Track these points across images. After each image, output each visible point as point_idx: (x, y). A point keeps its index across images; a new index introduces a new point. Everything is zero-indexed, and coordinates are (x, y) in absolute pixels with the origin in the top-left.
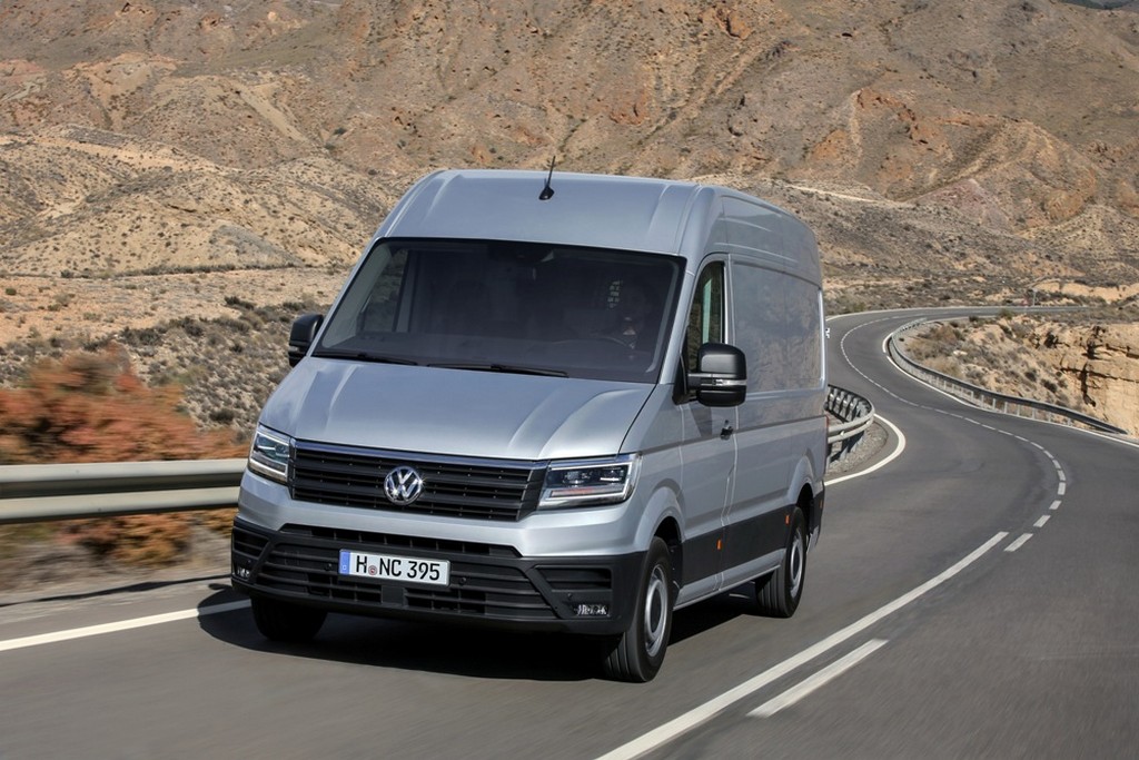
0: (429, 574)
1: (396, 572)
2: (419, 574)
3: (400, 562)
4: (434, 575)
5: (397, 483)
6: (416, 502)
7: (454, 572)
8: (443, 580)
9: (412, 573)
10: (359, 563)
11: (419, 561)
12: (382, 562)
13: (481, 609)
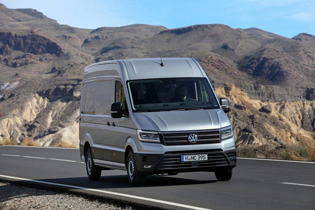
0: (203, 158)
1: (195, 159)
2: (201, 159)
3: (196, 156)
4: (204, 158)
5: (192, 138)
6: (197, 142)
7: (209, 157)
8: (206, 159)
9: (199, 159)
10: (186, 158)
11: (200, 155)
12: (192, 157)
13: (215, 164)
